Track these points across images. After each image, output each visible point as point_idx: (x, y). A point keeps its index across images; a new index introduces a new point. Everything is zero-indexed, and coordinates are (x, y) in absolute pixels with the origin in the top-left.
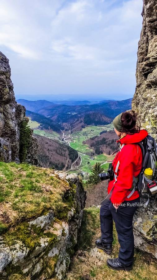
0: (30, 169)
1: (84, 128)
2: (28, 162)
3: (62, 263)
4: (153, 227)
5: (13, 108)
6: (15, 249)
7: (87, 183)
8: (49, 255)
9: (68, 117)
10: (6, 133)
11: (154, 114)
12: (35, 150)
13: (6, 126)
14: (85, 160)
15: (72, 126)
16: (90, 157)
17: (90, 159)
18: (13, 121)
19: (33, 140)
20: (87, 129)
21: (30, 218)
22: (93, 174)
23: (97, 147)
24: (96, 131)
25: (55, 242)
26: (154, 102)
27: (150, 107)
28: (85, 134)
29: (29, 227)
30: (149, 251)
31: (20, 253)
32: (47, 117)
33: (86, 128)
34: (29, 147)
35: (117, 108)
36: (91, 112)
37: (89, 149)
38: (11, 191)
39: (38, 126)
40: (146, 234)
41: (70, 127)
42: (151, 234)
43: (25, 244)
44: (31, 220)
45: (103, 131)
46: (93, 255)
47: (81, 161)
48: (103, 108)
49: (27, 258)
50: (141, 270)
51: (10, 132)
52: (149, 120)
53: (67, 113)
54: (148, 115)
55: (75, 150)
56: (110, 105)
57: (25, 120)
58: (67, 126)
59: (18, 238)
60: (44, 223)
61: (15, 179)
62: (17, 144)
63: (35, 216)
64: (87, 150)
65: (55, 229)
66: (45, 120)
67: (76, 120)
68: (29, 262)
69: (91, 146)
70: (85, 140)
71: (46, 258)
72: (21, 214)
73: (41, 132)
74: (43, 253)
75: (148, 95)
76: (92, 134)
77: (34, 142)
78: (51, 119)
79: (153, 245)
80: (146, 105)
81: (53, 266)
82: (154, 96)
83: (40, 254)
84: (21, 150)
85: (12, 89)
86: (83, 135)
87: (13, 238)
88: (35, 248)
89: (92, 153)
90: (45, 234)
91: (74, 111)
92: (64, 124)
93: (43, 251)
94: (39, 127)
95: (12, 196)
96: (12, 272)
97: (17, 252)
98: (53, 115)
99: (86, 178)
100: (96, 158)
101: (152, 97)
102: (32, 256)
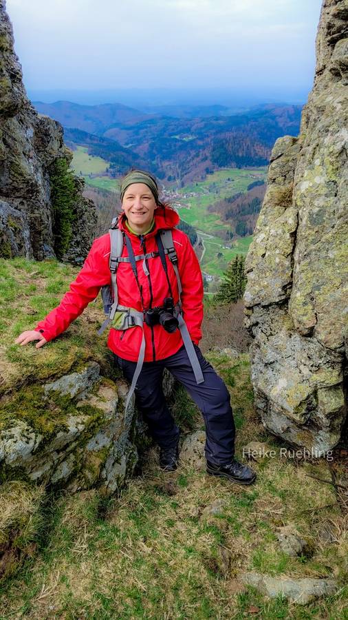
0: (59, 273)
1: (212, 173)
2: (75, 253)
3: (117, 461)
4: (308, 397)
5: (27, 128)
6: (11, 437)
7: (214, 299)
8: (89, 447)
9: (175, 146)
10: (15, 188)
11: (335, 148)
12: (90, 226)
13: (13, 173)
14: (213, 250)
15: (184, 169)
16: (223, 241)
17: (224, 248)
18: (30, 160)
19: (86, 203)
20: (220, 176)
21: (44, 378)
22: (227, 281)
23: (240, 218)
24: (239, 182)
25: (99, 424)
26: (337, 118)
27: (327, 131)
28: (213, 188)
29: (44, 395)
30: (300, 441)
31: (21, 444)
32: (125, 147)
33: (216, 173)
34: (77, 220)
35: (291, 123)
36: (228, 135)
37: (222, 223)
38: (8, 321)
39: (105, 170)
40: (292, 411)
41: (179, 171)
42: (304, 411)
43: (34, 428)
44: (47, 382)
45: (256, 180)
46: (189, 448)
47: (204, 252)
48: (257, 123)
49: (39, 452)
50: (278, 477)
51: (25, 185)
52: (323, 163)
53: (172, 137)
54: (322, 149)
55: (191, 227)
56: (275, 116)
57: (62, 155)
58: (171, 168)
59: (18, 417)
60: (77, 387)
61: (19, 297)
62: (44, 213)
63: (55, 374)
64: (216, 226)
65: (102, 399)
66: (120, 153)
67: (193, 153)
68: (45, 459)
69: (227, 217)
70: (212, 204)
71: (82, 452)
72: (25, 369)
73: (113, 182)
74: (74, 445)
75: (328, 100)
76: (229, 188)
77: (88, 209)
78: (135, 151)
79: (308, 431)
80: (319, 125)
81: (96, 467)
82: (340, 102)
83: (67, 445)
84: (57, 229)
85: (20, 80)
86: (210, 191)
87: (8, 416)
88: (54, 435)
89: (228, 233)
90: (79, 409)
91: (188, 130)
92: (166, 164)
93: (75, 441)
94: (107, 171)
95: (9, 332)
96: (7, 477)
97: (15, 442)
98: (139, 142)
99: (214, 290)
100: (237, 245)
101: (335, 105)
102: (49, 449)
